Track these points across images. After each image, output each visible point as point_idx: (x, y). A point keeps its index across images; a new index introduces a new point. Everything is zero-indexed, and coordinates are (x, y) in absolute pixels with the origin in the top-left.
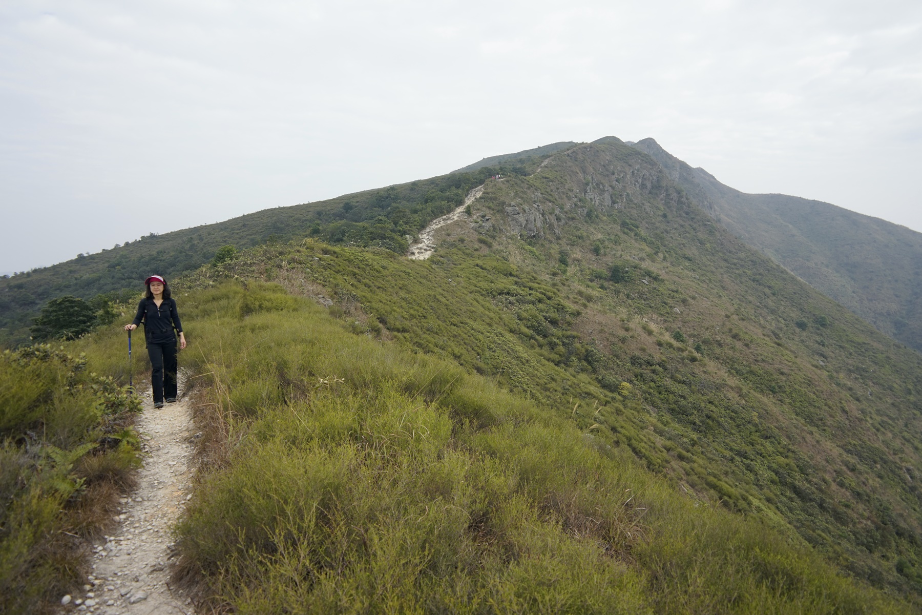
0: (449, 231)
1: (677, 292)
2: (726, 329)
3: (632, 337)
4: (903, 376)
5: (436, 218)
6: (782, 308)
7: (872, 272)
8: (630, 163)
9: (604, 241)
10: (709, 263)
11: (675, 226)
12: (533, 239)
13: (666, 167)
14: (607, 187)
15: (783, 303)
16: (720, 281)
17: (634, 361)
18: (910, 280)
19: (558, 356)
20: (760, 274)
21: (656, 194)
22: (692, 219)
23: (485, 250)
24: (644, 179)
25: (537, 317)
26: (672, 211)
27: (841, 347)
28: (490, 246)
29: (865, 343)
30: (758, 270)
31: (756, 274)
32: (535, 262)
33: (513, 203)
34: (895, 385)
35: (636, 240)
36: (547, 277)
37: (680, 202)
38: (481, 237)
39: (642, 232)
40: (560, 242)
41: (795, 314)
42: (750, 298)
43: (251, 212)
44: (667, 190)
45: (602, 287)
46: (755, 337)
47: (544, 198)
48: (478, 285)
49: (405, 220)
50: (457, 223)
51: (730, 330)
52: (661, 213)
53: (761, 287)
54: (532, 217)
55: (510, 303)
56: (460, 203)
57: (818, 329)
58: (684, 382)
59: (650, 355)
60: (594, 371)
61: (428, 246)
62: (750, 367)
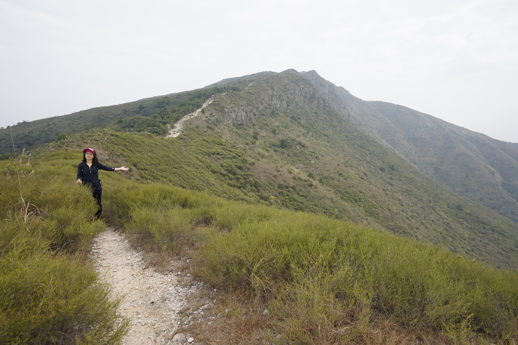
0: (191, 122)
1: (314, 153)
2: (336, 171)
3: (280, 175)
4: (429, 194)
5: (185, 114)
6: (374, 161)
7: (425, 142)
8: (299, 84)
9: (279, 127)
10: (338, 138)
11: (321, 118)
12: (240, 126)
13: (322, 86)
14: (285, 98)
15: (374, 158)
16: (342, 147)
17: (280, 186)
18: (442, 146)
19: (240, 184)
20: (364, 144)
21: (312, 101)
22: (331, 114)
23: (210, 132)
24: (306, 93)
25: (231, 165)
26: (320, 110)
27: (401, 180)
28: (213, 130)
29: (412, 178)
30: (363, 141)
31: (362, 144)
32: (238, 138)
33: (228, 107)
34: (424, 198)
35: (298, 126)
36: (242, 146)
37: (325, 106)
38: (209, 125)
39: (302, 122)
40: (255, 127)
41: (380, 164)
42: (357, 156)
43: (85, 109)
44: (318, 99)
45: (275, 151)
46: (351, 175)
47: (247, 104)
48: (202, 150)
49: (167, 116)
50: (196, 118)
51: (338, 172)
52: (314, 111)
53: (364, 150)
54: (239, 114)
55: (218, 159)
56: (199, 106)
57: (391, 171)
58: (303, 196)
59: (288, 183)
60: (258, 191)
61: (179, 130)
62: (346, 189)
